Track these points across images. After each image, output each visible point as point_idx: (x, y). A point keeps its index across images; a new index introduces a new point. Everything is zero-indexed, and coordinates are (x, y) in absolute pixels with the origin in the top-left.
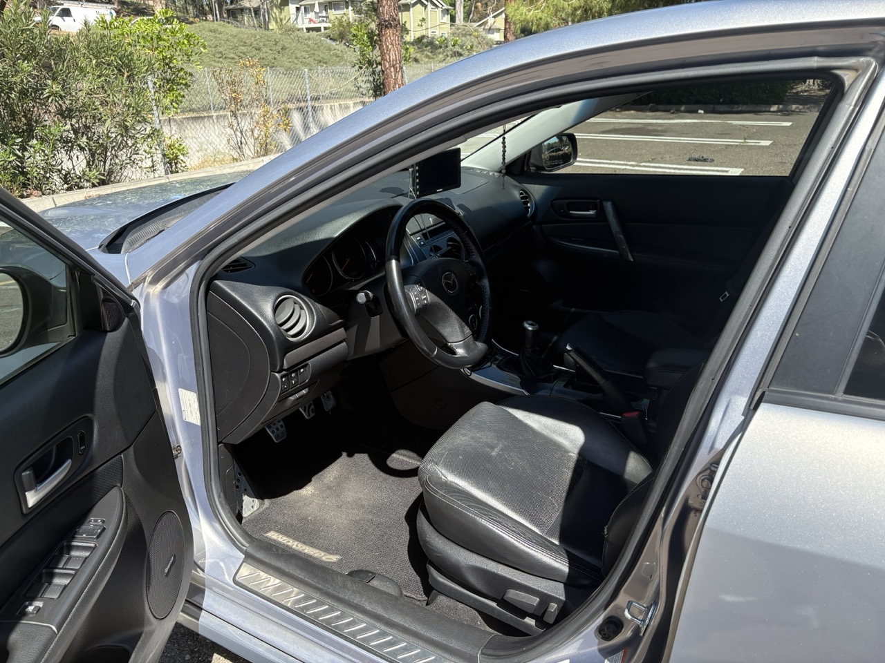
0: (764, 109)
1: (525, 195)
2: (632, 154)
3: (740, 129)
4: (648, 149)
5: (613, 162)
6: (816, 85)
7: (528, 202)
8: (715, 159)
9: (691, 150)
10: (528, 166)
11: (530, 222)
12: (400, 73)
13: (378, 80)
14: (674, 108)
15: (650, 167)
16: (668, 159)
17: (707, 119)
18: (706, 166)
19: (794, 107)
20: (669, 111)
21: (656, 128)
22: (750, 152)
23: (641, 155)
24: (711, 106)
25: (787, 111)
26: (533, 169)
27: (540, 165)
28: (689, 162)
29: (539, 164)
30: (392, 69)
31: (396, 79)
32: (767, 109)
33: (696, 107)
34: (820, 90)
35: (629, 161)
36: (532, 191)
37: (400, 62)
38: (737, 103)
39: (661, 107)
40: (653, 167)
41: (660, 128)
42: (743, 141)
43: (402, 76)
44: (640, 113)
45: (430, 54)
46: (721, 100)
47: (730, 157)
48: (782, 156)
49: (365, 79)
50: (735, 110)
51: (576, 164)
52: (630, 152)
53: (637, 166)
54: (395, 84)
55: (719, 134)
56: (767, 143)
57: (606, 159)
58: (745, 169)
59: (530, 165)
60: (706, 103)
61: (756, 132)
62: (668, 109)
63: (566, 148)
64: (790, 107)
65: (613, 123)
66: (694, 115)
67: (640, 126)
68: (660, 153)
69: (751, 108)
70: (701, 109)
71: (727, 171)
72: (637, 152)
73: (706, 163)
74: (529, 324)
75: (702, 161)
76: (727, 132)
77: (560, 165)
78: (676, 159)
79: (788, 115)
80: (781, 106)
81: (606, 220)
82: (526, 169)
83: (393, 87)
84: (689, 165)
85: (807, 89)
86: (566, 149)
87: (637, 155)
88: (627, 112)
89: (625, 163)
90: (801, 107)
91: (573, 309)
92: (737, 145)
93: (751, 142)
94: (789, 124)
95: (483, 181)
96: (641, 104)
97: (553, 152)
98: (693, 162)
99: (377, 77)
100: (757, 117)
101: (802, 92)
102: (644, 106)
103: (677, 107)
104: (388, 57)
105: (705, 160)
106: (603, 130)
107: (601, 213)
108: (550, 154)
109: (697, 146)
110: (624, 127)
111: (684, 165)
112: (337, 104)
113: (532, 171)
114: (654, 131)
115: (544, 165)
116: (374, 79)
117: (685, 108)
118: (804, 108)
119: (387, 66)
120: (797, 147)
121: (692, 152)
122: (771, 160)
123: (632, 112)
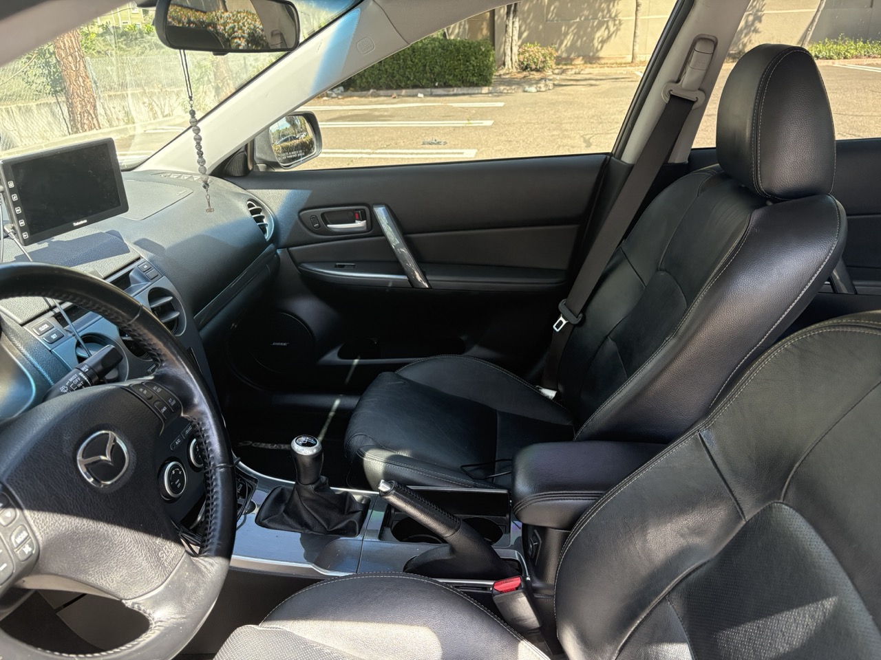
0: (476, 92)
1: (256, 207)
2: (365, 142)
3: (461, 111)
4: (380, 135)
5: (347, 151)
6: (514, 68)
7: (263, 217)
8: (448, 141)
9: (422, 133)
10: (254, 163)
11: (271, 246)
12: (82, 63)
13: (54, 73)
14: (395, 93)
15: (386, 153)
16: (402, 144)
17: (427, 102)
18: (441, 149)
19: (502, 88)
20: (391, 96)
21: (382, 113)
22: (477, 133)
23: (374, 141)
24: (429, 90)
25: (496, 93)
26: (261, 167)
27: (272, 160)
28: (424, 146)
29: (269, 159)
30: (70, 58)
31: (77, 71)
32: (480, 91)
33: (415, 91)
34: (519, 73)
35: (364, 149)
36: (265, 200)
37: (79, 50)
38: (450, 86)
39: (382, 92)
40: (390, 153)
41: (386, 114)
42: (467, 122)
43: (85, 67)
44: (363, 99)
45: (124, 47)
46: (437, 84)
47: (461, 139)
48: (506, 135)
49: (39, 71)
50: (452, 93)
51: (321, 156)
52: (362, 139)
53: (373, 153)
54: (77, 76)
55: (443, 117)
56: (489, 123)
57: (340, 148)
58: (478, 150)
59: (256, 161)
60: (423, 87)
61: (475, 114)
62: (390, 94)
63: (303, 136)
64: (498, 88)
65: (338, 110)
66: (415, 99)
67: (366, 112)
68: (392, 139)
69: (465, 90)
70: (421, 93)
71: (462, 153)
72: (369, 139)
73: (440, 146)
74: (304, 445)
75: (436, 144)
76: (450, 114)
77: (300, 158)
78: (410, 144)
79: (498, 96)
80: (491, 88)
81: (381, 233)
82: (250, 167)
83: (76, 81)
84: (425, 149)
85: (507, 72)
86: (303, 138)
87: (371, 141)
88: (349, 99)
89: (360, 151)
90: (508, 88)
91: (356, 361)
92: (463, 127)
93: (475, 123)
94: (501, 104)
95: (184, 191)
96: (362, 91)
97: (285, 141)
98: (427, 146)
99: (53, 70)
100: (472, 99)
101: (504, 74)
102: (364, 93)
103: (398, 91)
104: (62, 45)
105: (439, 143)
106: (329, 118)
107: (374, 223)
108: (282, 145)
109: (427, 130)
110: (350, 113)
111: (420, 149)
112: (13, 107)
113: (261, 170)
114: (381, 116)
115: (278, 160)
116: (50, 72)
117: (406, 92)
118: (510, 89)
119: (63, 56)
120: (516, 125)
121: (423, 135)
122: (498, 139)
123: (355, 98)
